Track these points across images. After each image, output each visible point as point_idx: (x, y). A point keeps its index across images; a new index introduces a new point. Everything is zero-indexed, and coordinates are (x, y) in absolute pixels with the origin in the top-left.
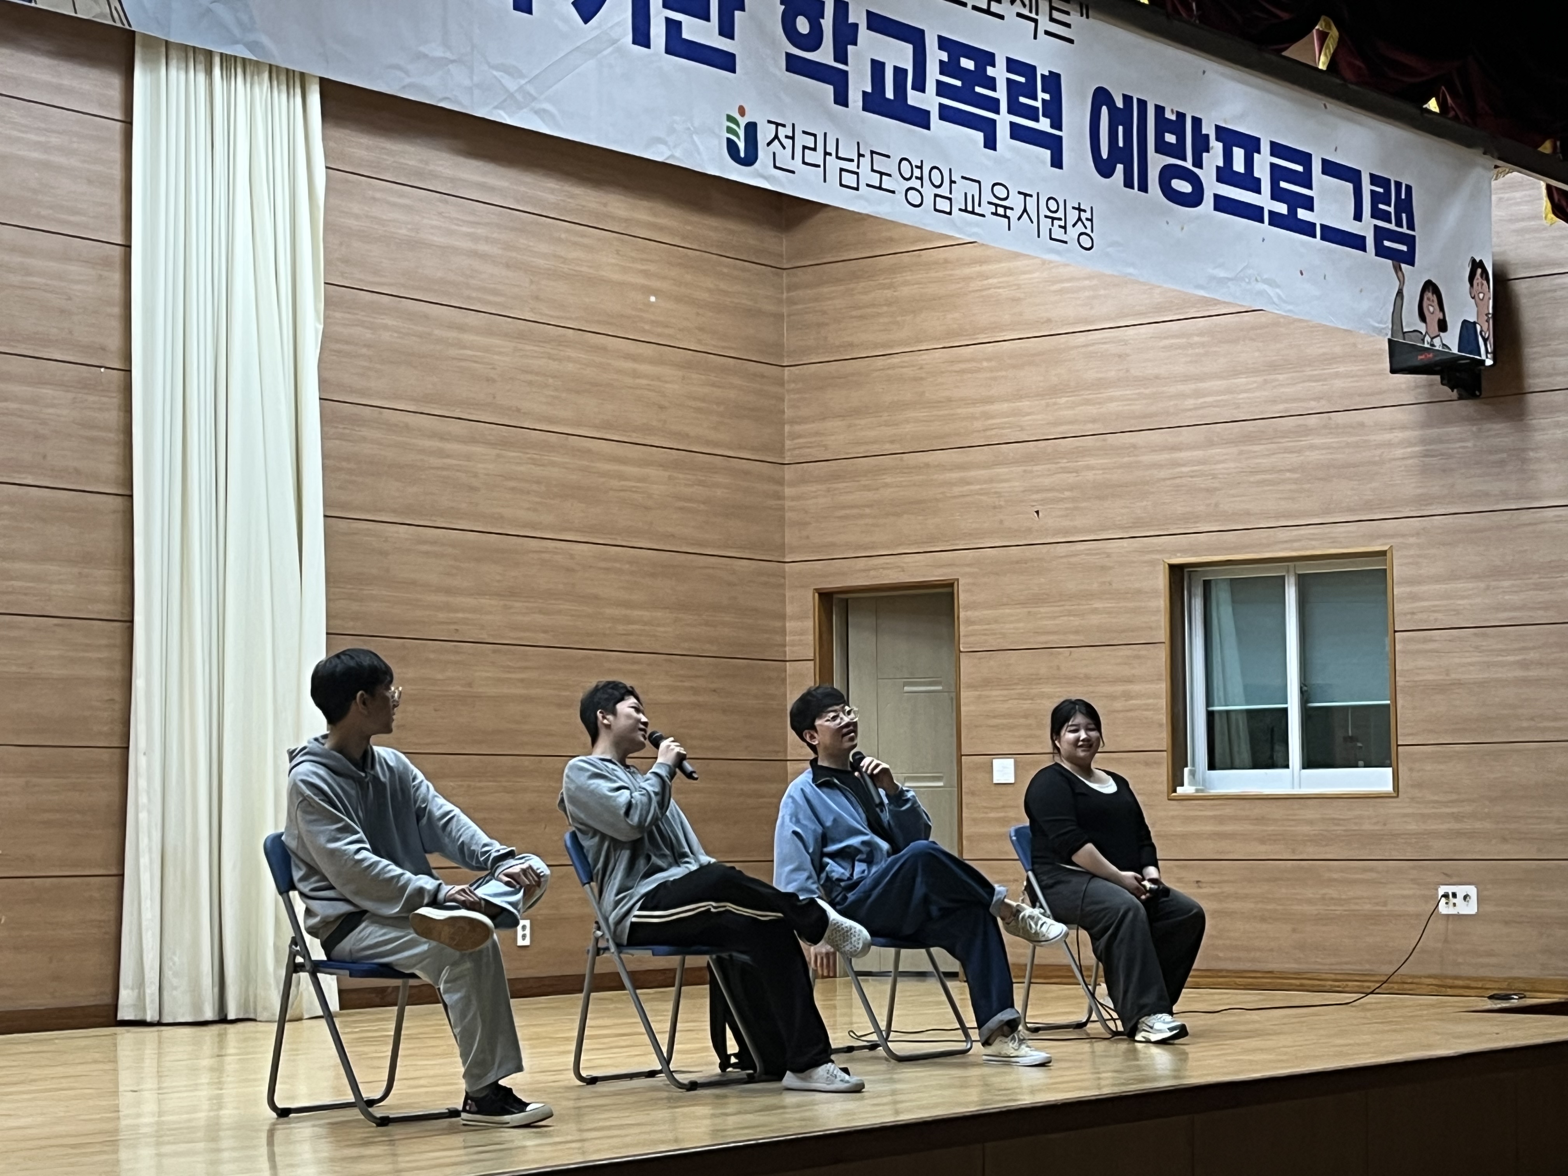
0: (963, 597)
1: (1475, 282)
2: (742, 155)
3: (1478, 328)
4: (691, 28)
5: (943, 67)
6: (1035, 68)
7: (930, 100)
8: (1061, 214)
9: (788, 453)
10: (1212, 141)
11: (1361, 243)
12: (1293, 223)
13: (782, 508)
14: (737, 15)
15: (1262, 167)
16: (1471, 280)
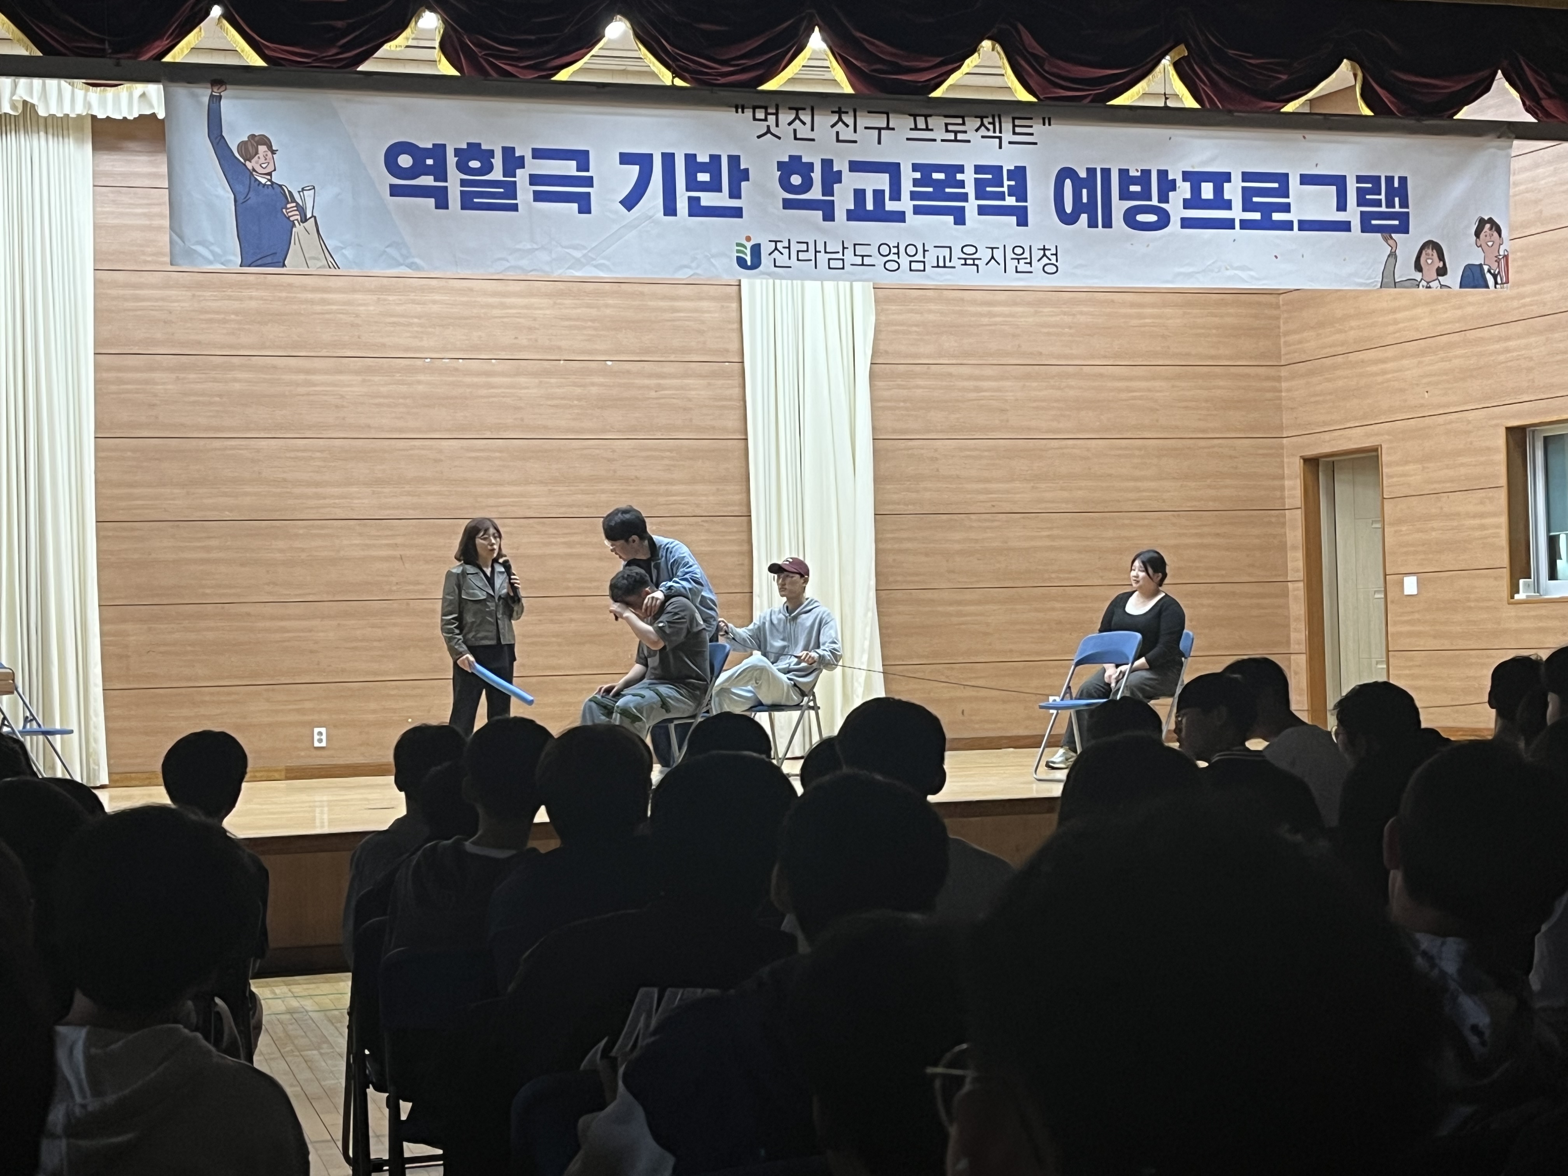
0: (1385, 458)
1: (1482, 235)
2: (749, 263)
3: (1486, 268)
4: (708, 199)
5: (916, 183)
6: (1001, 167)
7: (906, 204)
8: (1027, 255)
9: (1283, 358)
10: (1179, 183)
11: (1345, 226)
12: (1266, 224)
13: (1280, 398)
14: (743, 184)
15: (1233, 191)
16: (1477, 234)
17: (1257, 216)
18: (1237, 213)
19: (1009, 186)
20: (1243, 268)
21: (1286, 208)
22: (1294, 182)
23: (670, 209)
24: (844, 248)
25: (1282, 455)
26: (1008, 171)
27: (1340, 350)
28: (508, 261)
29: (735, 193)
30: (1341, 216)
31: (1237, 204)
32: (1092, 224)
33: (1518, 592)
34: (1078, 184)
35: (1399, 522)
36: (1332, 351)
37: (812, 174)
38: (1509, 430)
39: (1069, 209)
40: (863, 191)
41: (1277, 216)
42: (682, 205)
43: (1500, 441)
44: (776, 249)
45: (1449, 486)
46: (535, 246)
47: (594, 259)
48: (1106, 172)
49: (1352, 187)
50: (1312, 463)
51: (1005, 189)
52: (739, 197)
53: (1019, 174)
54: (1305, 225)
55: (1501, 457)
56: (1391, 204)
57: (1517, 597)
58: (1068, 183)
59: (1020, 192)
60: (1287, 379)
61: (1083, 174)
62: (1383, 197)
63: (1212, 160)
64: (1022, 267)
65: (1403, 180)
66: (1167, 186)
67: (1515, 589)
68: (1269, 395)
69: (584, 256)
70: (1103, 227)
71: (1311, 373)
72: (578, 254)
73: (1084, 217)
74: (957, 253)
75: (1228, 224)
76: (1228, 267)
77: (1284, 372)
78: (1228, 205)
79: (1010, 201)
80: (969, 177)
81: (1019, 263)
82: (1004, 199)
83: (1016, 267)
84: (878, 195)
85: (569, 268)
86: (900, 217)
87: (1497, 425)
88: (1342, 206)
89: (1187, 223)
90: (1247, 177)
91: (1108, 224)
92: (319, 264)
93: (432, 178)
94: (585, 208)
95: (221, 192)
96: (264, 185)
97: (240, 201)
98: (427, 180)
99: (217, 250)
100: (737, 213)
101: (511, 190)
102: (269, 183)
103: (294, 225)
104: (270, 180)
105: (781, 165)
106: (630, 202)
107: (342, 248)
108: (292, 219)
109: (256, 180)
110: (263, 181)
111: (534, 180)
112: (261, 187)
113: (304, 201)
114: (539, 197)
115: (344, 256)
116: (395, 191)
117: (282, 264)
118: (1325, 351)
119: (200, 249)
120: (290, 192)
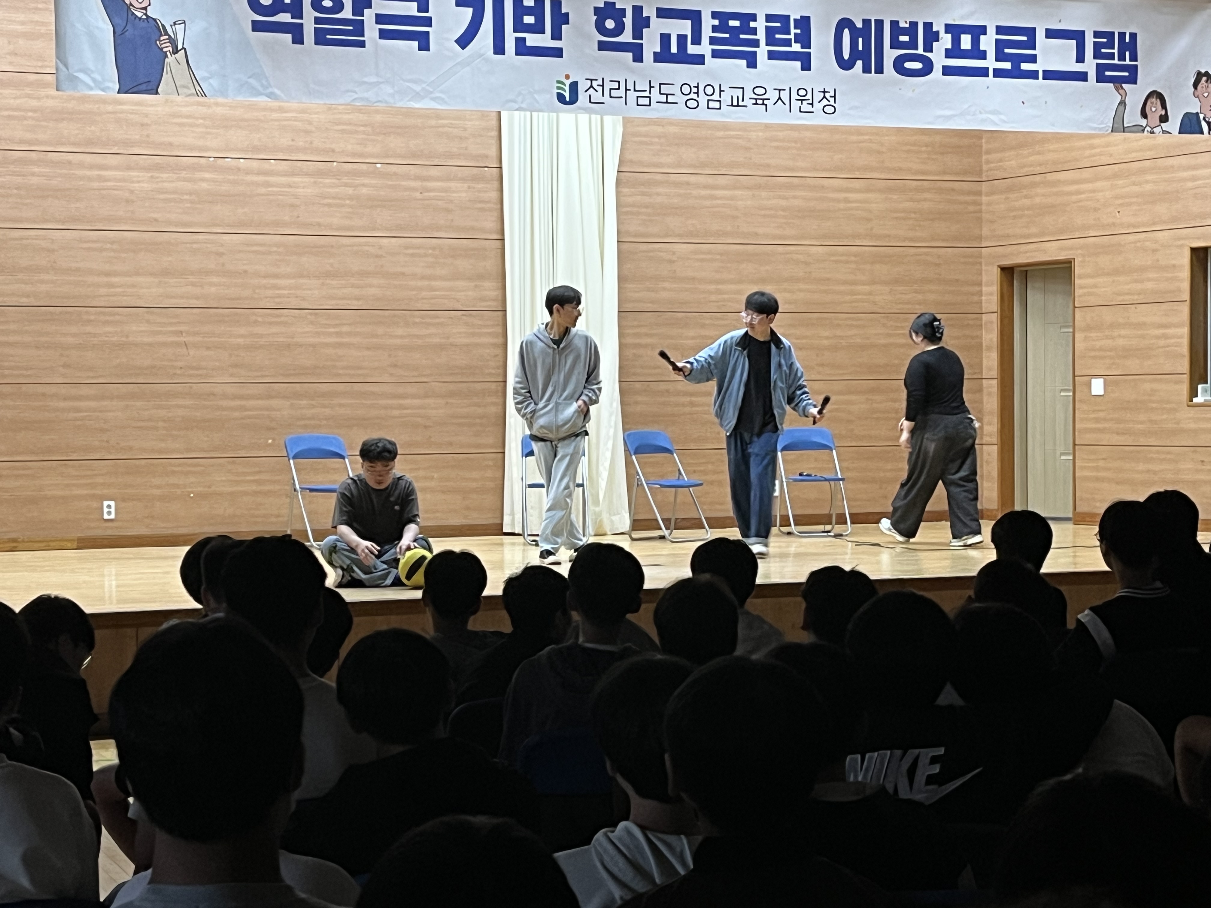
0: (1078, 270)
1: (1199, 87)
2: (568, 99)
3: (1201, 116)
4: (532, 40)
5: (715, 29)
6: (789, 16)
7: (705, 48)
8: (809, 96)
9: (984, 174)
10: (942, 34)
11: (1082, 77)
12: (1016, 73)
13: (980, 211)
14: (564, 27)
15: (988, 43)
16: (1195, 85)
17: (1007, 65)
18: (991, 63)
19: (795, 34)
20: (995, 112)
21: (1033, 59)
22: (1040, 35)
23: (499, 49)
24: (651, 87)
25: (981, 263)
26: (795, 20)
27: (1038, 169)
28: (355, 92)
29: (557, 35)
30: (1079, 68)
31: (991, 54)
32: (866, 70)
33: (1197, 396)
34: (855, 33)
35: (1089, 328)
36: (1029, 170)
37: (624, 19)
38: (1193, 250)
39: (846, 56)
40: (668, 36)
41: (1024, 66)
42: (510, 45)
43: (1185, 259)
44: (591, 86)
45: (1136, 298)
46: (381, 80)
47: (431, 92)
48: (880, 23)
49: (1090, 41)
50: (1008, 272)
51: (792, 37)
52: (560, 39)
53: (804, 23)
54: (1049, 75)
55: (1185, 274)
56: (1122, 58)
57: (1195, 400)
58: (846, 32)
59: (805, 39)
60: (987, 195)
61: (859, 25)
62: (1116, 51)
63: (971, 14)
64: (806, 107)
65: (1133, 36)
66: (932, 37)
67: (1194, 393)
68: (971, 208)
69: (423, 89)
70: (876, 73)
71: (1010, 189)
72: (417, 88)
73: (859, 63)
74: (749, 94)
75: (983, 72)
76: (982, 111)
77: (984, 187)
78: (983, 55)
79: (796, 47)
80: (760, 25)
81: (802, 104)
82: (790, 46)
83: (800, 107)
84: (682, 39)
85: (409, 101)
86: (699, 60)
87: (1182, 246)
88: (1080, 59)
89: (947, 71)
90: (1000, 30)
91: (880, 70)
92: (190, 92)
93: (289, 15)
94: (424, 46)
95: (101, 24)
96: (140, 19)
97: (119, 32)
98: (285, 17)
99: (98, 77)
100: (558, 53)
101: (359, 28)
102: (144, 17)
103: (166, 56)
104: (146, 14)
105: (597, 10)
106: (464, 41)
107: (209, 78)
108: (165, 50)
109: (133, 13)
110: (139, 14)
111: (380, 19)
112: (137, 19)
113: (175, 34)
114: (384, 35)
115: (210, 84)
116: (257, 27)
117: (155, 91)
118: (1026, 169)
119: (81, 76)
120: (163, 25)
